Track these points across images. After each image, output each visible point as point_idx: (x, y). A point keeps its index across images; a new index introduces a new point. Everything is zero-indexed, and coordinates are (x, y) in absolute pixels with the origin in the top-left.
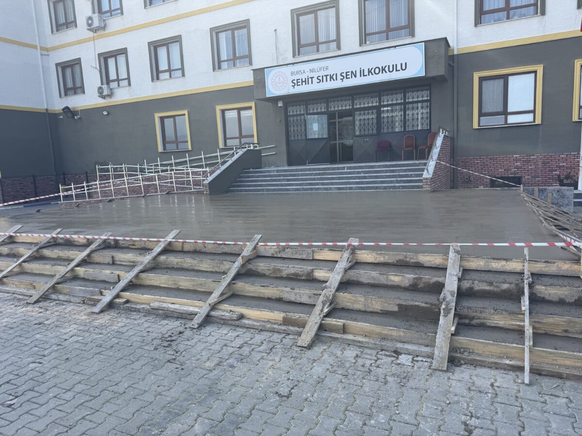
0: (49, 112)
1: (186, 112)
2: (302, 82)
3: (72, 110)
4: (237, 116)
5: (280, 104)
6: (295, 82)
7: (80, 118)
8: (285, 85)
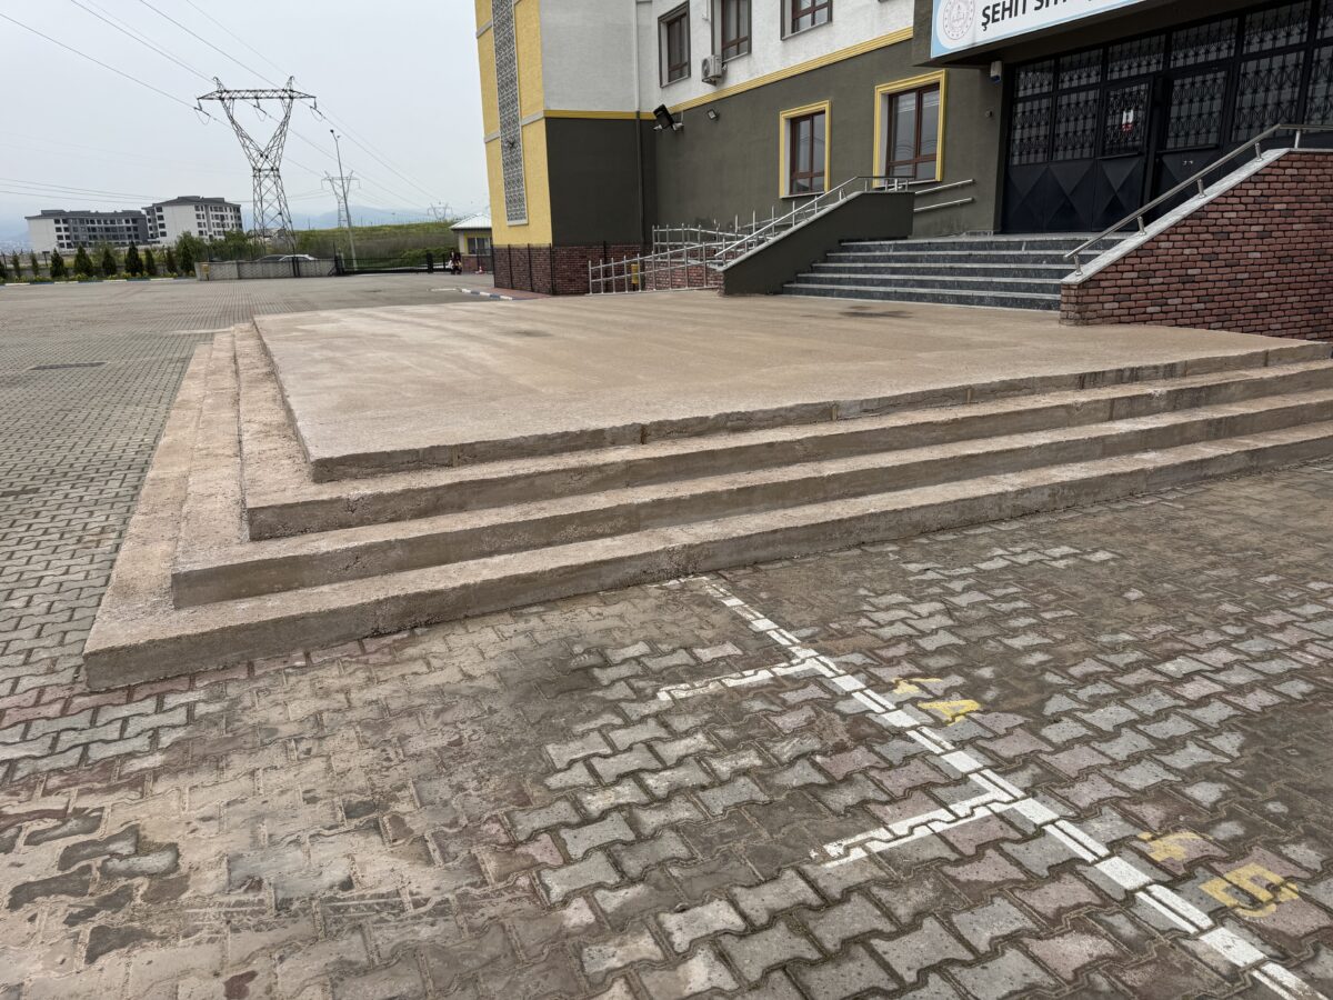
0: (642, 117)
1: (825, 106)
2: (1004, 10)
3: (670, 112)
4: (914, 108)
5: (996, 71)
6: (989, 12)
7: (682, 127)
8: (969, 22)
